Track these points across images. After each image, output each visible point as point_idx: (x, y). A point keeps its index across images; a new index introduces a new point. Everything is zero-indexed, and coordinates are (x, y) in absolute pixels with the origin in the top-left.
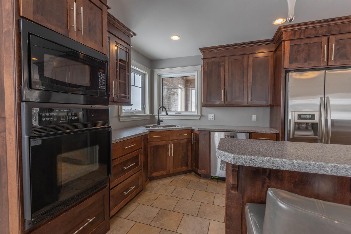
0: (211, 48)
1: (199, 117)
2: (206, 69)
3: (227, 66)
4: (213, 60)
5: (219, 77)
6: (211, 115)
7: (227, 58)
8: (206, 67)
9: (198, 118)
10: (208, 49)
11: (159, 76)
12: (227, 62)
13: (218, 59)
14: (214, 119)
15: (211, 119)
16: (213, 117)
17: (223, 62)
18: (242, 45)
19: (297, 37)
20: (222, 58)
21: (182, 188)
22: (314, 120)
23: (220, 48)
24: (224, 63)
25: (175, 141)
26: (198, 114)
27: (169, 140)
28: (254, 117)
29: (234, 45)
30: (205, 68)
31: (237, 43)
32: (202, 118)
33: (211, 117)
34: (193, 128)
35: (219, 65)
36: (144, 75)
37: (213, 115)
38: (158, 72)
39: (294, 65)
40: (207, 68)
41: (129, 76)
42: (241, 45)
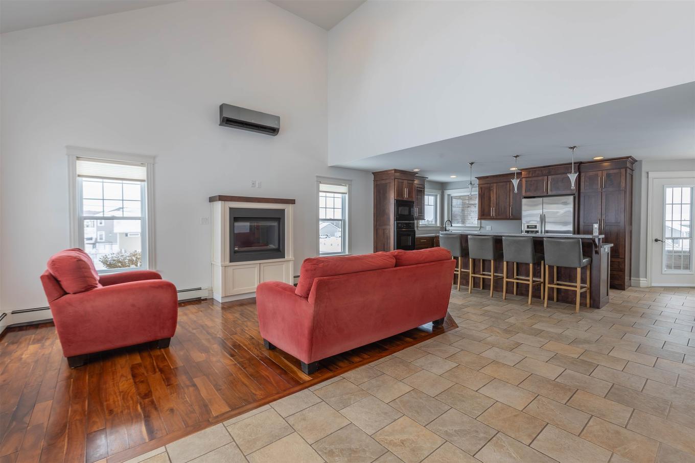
3: (494, 190)
4: (485, 186)
5: (490, 198)
7: (495, 185)
10: (482, 178)
11: (449, 195)
12: (494, 187)
13: (488, 185)
19: (530, 175)
20: (491, 184)
22: (536, 229)
24: (492, 188)
30: (479, 191)
35: (489, 189)
36: (436, 196)
37: (490, 227)
38: (448, 192)
39: (529, 194)
40: (481, 191)
41: (424, 198)
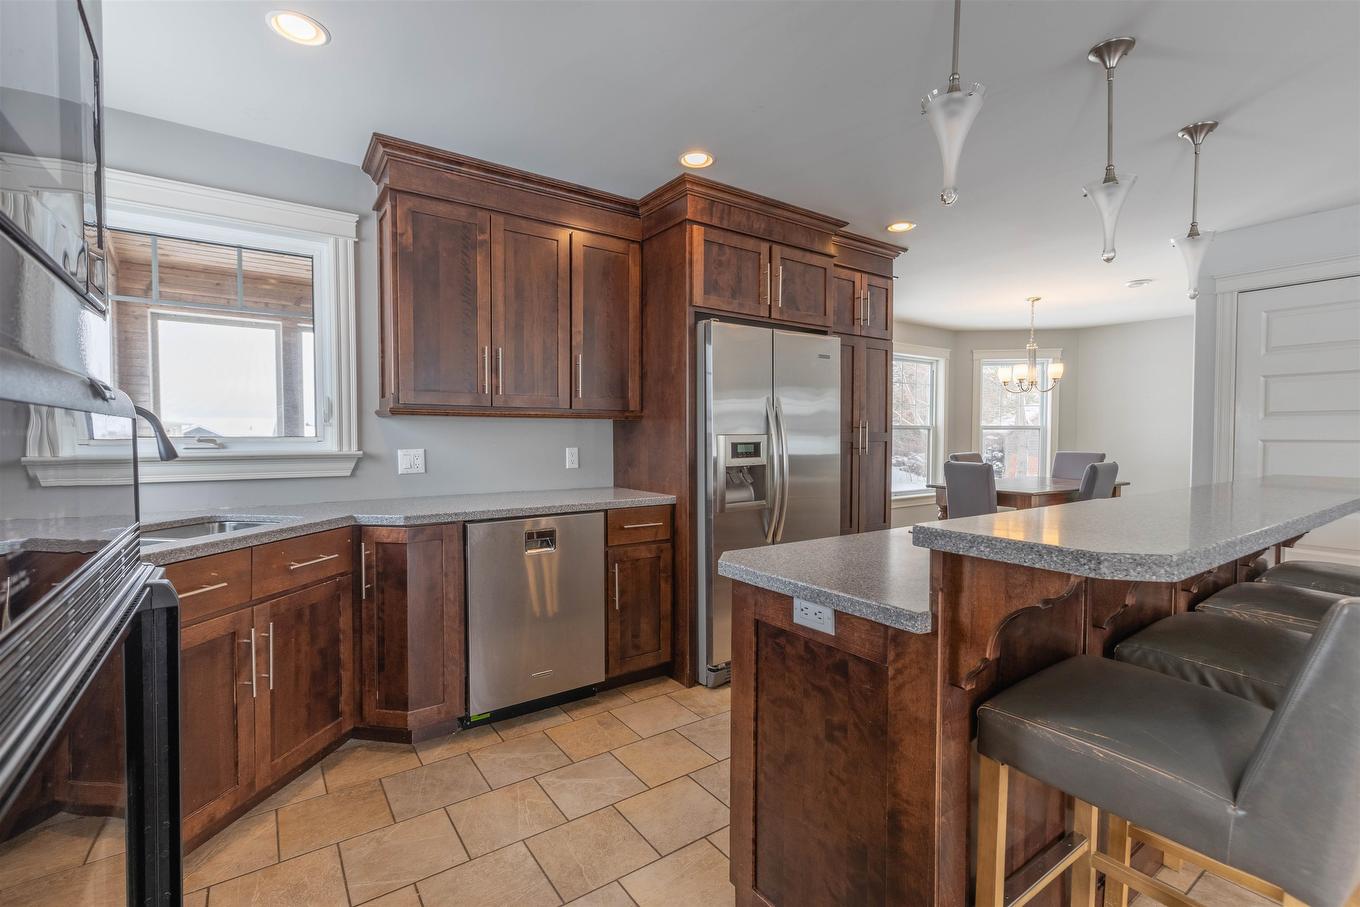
0: (431, 154)
1: (352, 465)
2: (408, 239)
3: (498, 251)
4: (442, 209)
5: (469, 290)
6: (413, 452)
7: (499, 220)
8: (410, 232)
9: (346, 469)
10: (417, 153)
12: (499, 235)
13: (461, 213)
14: (423, 471)
15: (410, 471)
16: (420, 462)
17: (482, 232)
18: (553, 187)
20: (480, 214)
21: (378, 834)
22: (758, 458)
23: (470, 166)
24: (487, 236)
25: (278, 603)
26: (345, 450)
27: (241, 607)
28: (571, 457)
29: (526, 177)
30: (402, 235)
31: (536, 175)
32: (368, 468)
33: (408, 460)
34: (364, 518)
35: (466, 240)
37: (421, 451)
39: (715, 302)
40: (415, 237)
42: (548, 185)
